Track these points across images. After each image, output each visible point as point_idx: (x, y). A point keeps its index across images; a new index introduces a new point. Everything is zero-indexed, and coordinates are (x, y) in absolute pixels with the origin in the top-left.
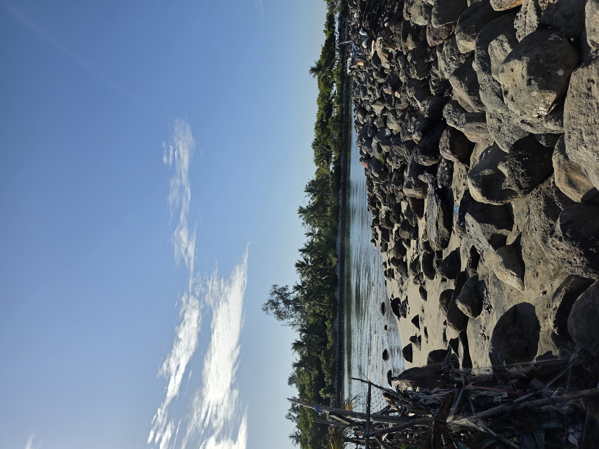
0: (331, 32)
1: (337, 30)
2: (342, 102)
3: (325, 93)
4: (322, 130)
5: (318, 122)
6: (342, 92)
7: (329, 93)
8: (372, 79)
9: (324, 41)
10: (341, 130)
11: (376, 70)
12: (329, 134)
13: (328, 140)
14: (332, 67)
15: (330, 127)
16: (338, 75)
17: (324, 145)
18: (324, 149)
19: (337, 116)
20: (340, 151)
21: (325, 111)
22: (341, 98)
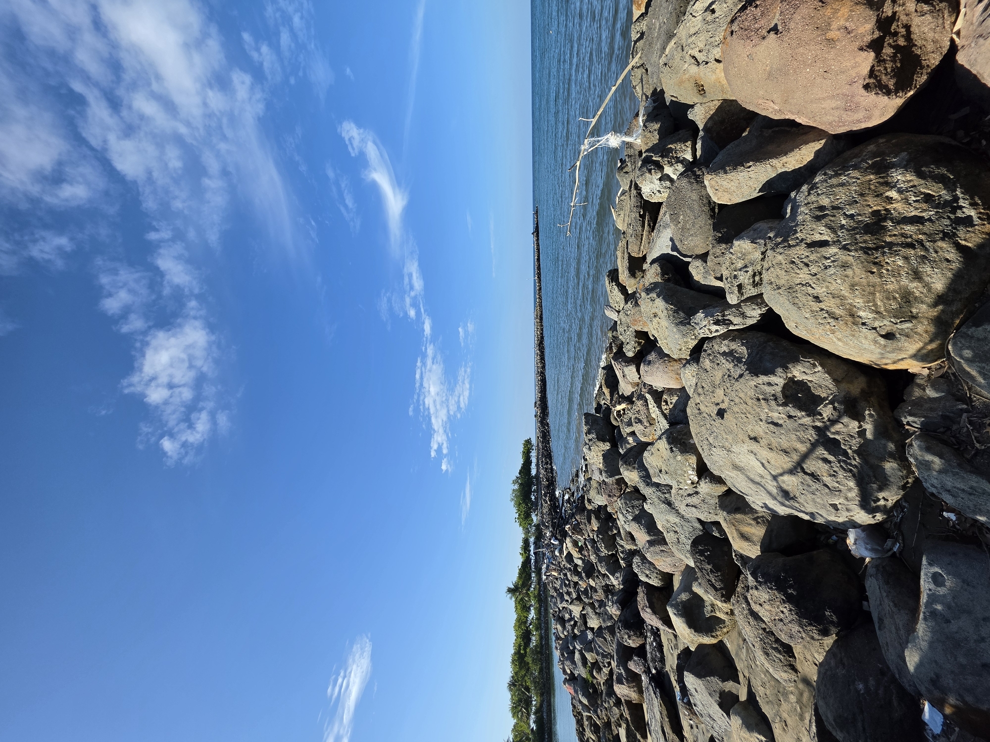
0: (527, 555)
1: (532, 553)
2: (541, 629)
3: (523, 618)
4: (520, 663)
5: (515, 653)
6: (540, 617)
7: (527, 618)
8: (567, 582)
9: (521, 563)
10: (542, 664)
11: (570, 570)
12: (528, 669)
13: (526, 678)
14: (529, 590)
15: (528, 659)
16: (535, 597)
17: (522, 685)
18: (523, 692)
19: (535, 646)
20: (542, 695)
21: (523, 640)
22: (540, 624)
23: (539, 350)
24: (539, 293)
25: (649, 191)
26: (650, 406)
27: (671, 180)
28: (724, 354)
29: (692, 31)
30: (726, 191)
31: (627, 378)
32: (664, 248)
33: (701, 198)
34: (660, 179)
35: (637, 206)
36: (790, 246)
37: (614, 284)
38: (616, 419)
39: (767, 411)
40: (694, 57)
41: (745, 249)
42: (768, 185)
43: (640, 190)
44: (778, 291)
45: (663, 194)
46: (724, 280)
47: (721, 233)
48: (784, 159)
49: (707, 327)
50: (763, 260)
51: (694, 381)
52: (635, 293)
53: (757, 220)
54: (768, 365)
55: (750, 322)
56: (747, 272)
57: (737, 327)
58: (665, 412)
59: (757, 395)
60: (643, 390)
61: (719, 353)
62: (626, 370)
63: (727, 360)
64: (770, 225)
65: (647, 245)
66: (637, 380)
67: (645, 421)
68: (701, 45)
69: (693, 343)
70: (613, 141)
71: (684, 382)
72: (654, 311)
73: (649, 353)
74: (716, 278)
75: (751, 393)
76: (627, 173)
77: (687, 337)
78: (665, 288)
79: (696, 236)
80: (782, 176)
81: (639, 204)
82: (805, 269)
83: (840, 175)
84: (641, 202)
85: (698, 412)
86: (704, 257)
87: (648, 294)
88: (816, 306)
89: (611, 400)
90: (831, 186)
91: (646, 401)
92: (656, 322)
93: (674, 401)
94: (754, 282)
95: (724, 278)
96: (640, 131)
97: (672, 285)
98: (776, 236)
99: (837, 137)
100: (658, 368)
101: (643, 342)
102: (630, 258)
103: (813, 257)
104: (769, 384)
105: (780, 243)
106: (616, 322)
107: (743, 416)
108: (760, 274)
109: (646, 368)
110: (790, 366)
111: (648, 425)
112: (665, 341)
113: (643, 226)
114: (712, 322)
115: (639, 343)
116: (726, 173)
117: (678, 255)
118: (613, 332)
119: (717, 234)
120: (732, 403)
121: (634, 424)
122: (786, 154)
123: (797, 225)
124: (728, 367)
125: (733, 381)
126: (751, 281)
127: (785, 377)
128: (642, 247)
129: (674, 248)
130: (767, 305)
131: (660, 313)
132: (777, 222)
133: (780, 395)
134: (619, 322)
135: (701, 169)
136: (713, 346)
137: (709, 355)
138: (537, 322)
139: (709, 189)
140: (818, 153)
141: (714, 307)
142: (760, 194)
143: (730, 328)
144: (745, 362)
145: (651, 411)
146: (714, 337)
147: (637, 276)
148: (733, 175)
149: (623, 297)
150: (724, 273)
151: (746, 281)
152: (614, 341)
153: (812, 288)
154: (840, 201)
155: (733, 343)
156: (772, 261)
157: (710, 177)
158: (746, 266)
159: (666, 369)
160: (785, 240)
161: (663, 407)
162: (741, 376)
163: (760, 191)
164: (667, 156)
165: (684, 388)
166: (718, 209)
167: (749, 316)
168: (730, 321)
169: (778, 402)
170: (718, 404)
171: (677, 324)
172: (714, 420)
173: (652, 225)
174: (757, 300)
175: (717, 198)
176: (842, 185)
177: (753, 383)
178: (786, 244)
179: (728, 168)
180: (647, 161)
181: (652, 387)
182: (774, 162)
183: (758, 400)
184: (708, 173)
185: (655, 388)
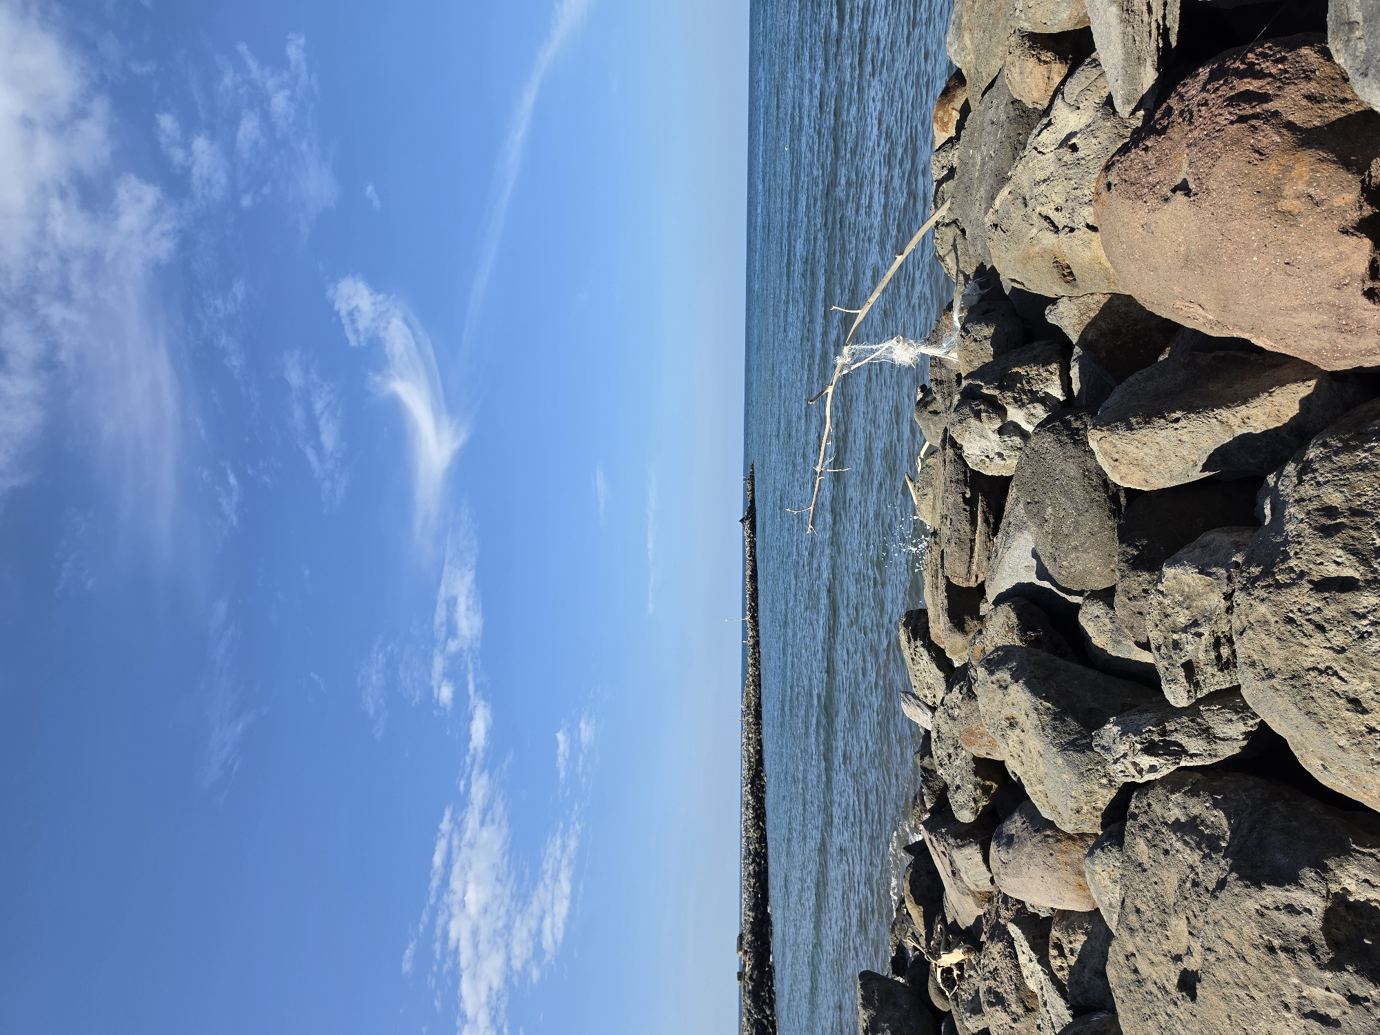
23: (752, 793)
24: (754, 653)
25: (979, 453)
26: (1022, 959)
27: (1024, 435)
28: (1177, 826)
29: (1040, 176)
30: (1136, 463)
31: (962, 881)
32: (1023, 572)
33: (1086, 473)
34: (1001, 431)
35: (957, 481)
36: (1279, 586)
37: (919, 643)
38: (943, 993)
39: (1296, 981)
40: (1047, 218)
41: (1189, 587)
42: (1218, 458)
43: (961, 448)
44: (1268, 683)
45: (1009, 462)
46: (1153, 650)
47: (1137, 547)
48: (1243, 411)
49: (1130, 758)
50: (1229, 610)
51: (1116, 894)
52: (965, 667)
53: (1209, 527)
54: (1281, 859)
55: (1227, 750)
56: (1200, 635)
57: (1197, 762)
58: (1060, 975)
59: (1266, 938)
60: (1003, 913)
61: (1166, 824)
62: (959, 856)
63: (1186, 843)
64: (1235, 538)
65: (985, 563)
66: (986, 886)
67: (1011, 998)
68: (1059, 200)
69: (1105, 797)
70: (903, 353)
71: (1095, 896)
72: (1008, 712)
73: (1008, 815)
74: (1138, 644)
75: (1252, 930)
76: (935, 413)
77: (1089, 781)
78: (1029, 660)
79: (1085, 551)
80: (1244, 442)
81: (961, 477)
82: (1319, 637)
83: (1355, 448)
84: (965, 473)
85: (1133, 977)
86: (1106, 596)
87: (991, 673)
88: (1357, 722)
89: (929, 937)
90: (1342, 469)
91: (1011, 943)
92: (1016, 739)
93: (1078, 946)
94: (1219, 657)
95: (1153, 646)
96: (956, 337)
97: (1044, 655)
98: (1248, 563)
99: (1335, 376)
100: (1031, 855)
101: (995, 786)
102: (951, 588)
103: (1331, 611)
104: (1291, 909)
105: (1257, 579)
106: (928, 732)
107: (1242, 993)
108: (1230, 641)
109: (1004, 856)
110: (1331, 864)
111: (1020, 1011)
112: (1040, 787)
113: (973, 523)
114: (1139, 747)
115: (986, 790)
116: (1130, 428)
117: (1054, 589)
118: (922, 758)
119: (1129, 550)
120: (1211, 958)
121: (986, 1008)
122: (1245, 401)
123: (1286, 542)
124: (1190, 861)
125: (1206, 898)
126: (1213, 655)
127: (1324, 892)
128: (974, 567)
129: (1042, 573)
130: (1255, 715)
131: (1021, 719)
132: (1247, 534)
133: (1319, 939)
134: (934, 735)
135: (1081, 418)
136: (1149, 805)
137: (1144, 827)
138: (748, 724)
139: (1100, 459)
140: (1305, 403)
141: (1141, 712)
142: (1207, 474)
143: (1183, 764)
144: (1226, 849)
145: (1025, 973)
146: (1149, 784)
147: (967, 629)
148: (1145, 434)
149: (941, 675)
150: (1151, 635)
151: (1202, 656)
152: (925, 780)
153: (1341, 678)
154: (1364, 499)
155: (1195, 800)
156: (1247, 615)
157: (1099, 434)
158: (1195, 623)
159: (1051, 860)
160: (1267, 573)
161: (1052, 961)
162: (1222, 884)
163: (1205, 468)
164: (1010, 388)
165: (1097, 909)
166: (1126, 497)
167: (1221, 736)
168: (1180, 745)
169: (1318, 958)
170: (1177, 958)
171: (1063, 748)
172: (1175, 1004)
173: (992, 520)
174: (1230, 698)
175: (1118, 476)
176: (1362, 468)
177: (1251, 905)
178: (1270, 581)
179: (1133, 420)
180: (971, 395)
181: (1024, 907)
182: (1224, 414)
183: (1271, 949)
184: (1094, 427)
185: (1031, 910)
